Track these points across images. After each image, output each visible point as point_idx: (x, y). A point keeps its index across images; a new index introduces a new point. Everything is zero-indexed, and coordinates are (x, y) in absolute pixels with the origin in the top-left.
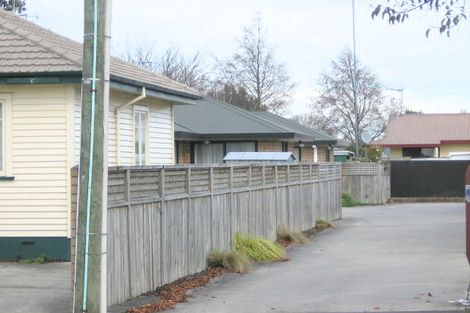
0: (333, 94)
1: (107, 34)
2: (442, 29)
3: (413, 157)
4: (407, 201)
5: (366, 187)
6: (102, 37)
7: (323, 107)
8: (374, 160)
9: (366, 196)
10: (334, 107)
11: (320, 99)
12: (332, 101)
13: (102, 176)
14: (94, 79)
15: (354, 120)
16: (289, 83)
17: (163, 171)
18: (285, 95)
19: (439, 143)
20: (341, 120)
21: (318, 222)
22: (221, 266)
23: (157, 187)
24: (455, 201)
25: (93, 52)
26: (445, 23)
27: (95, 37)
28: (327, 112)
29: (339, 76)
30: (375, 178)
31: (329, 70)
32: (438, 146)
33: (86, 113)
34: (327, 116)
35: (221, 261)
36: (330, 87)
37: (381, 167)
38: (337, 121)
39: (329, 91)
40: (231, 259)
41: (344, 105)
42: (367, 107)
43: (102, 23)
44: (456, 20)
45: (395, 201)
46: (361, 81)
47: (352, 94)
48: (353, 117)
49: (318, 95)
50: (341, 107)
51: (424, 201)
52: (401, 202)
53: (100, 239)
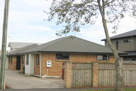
14: (5, 44)
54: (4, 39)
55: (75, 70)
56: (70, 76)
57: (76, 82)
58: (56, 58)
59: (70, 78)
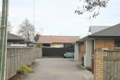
0: (23, 30)
1: (8, 14)
2: (93, 17)
3: (46, 46)
4: (46, 58)
5: (37, 54)
6: (7, 15)
7: (20, 33)
8: (39, 47)
9: (37, 56)
10: (23, 33)
11: (19, 31)
12: (22, 31)
13: (5, 50)
14: (5, 26)
15: (28, 37)
16: (11, 27)
17: (12, 49)
18: (10, 30)
19: (52, 43)
20: (24, 36)
21: (32, 62)
22: (20, 73)
23: (10, 53)
24: (58, 58)
25: (4, 19)
26: (94, 15)
27: (5, 15)
28: (21, 34)
29: (24, 25)
30: (39, 52)
31: (22, 23)
32: (52, 44)
33: (2, 34)
34: (21, 35)
35: (20, 72)
36: (22, 28)
37: (41, 49)
38: (23, 37)
39: (21, 29)
40: (23, 72)
41: (25, 33)
42: (31, 33)
43: (7, 11)
44: (97, 15)
45: (43, 57)
46: (30, 27)
47: (27, 30)
48: (27, 36)
49: (19, 30)
50: (24, 33)
51: (50, 58)
52: (45, 58)
53: (4, 66)
54: (3, 19)
55: (110, 61)
56: (100, 70)
57: (111, 78)
58: (115, 45)
59: (100, 72)
